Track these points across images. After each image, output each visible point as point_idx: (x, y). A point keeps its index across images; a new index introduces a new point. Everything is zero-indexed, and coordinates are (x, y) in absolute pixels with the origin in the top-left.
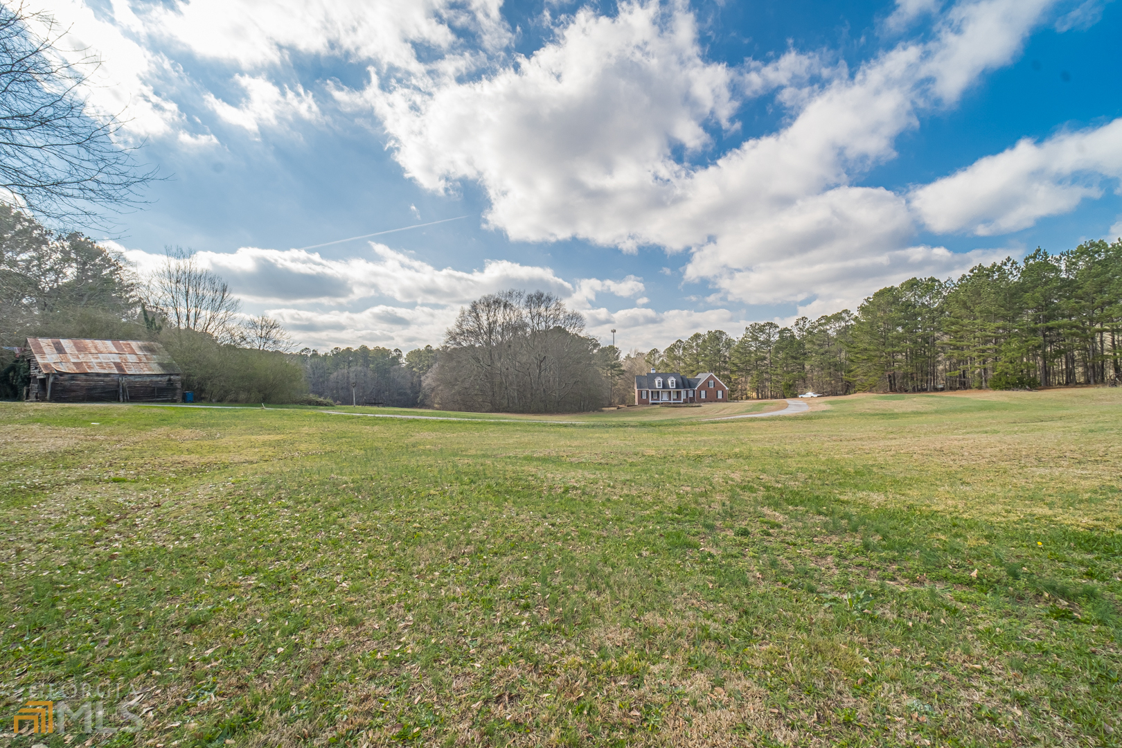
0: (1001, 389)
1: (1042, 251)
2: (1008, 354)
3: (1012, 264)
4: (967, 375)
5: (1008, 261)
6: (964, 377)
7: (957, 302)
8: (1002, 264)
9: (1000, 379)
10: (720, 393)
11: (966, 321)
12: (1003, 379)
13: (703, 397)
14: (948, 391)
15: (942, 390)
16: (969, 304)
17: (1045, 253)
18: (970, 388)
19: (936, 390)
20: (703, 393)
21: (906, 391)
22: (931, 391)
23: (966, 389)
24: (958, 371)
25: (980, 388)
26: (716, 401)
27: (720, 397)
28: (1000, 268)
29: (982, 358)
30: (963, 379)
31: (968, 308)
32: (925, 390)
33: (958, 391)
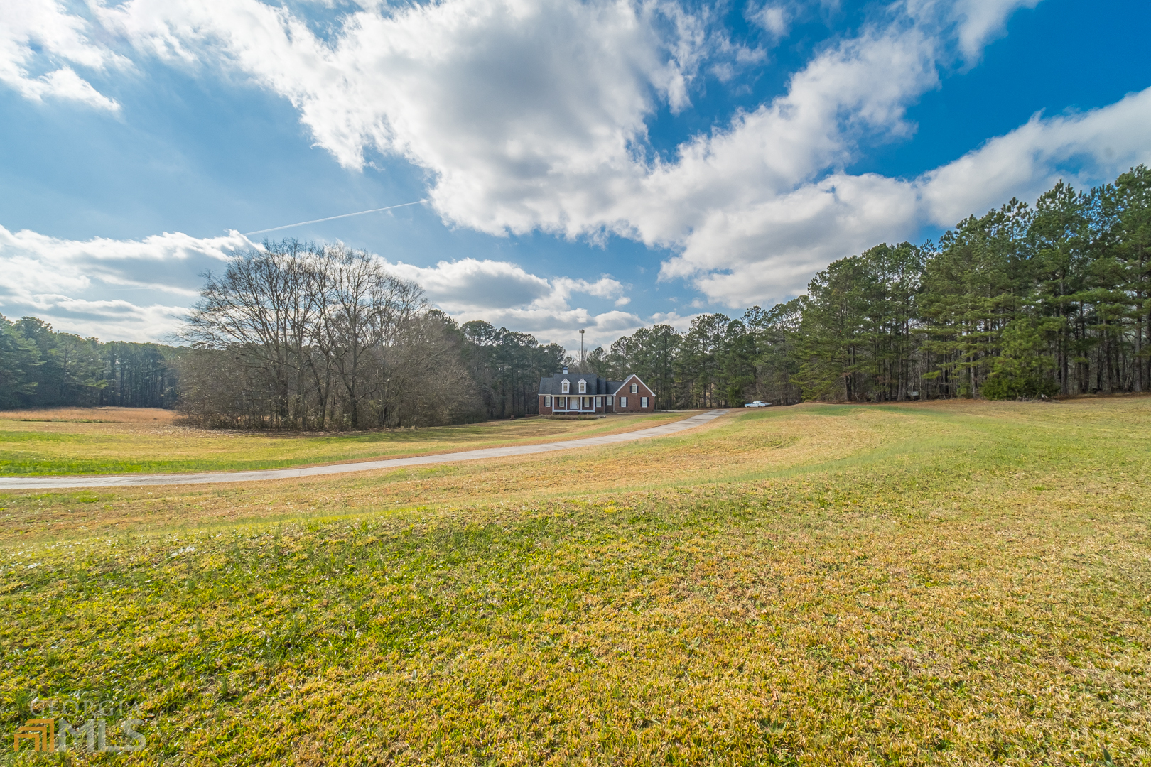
0: (1001, 398)
1: (1065, 186)
2: (1012, 343)
3: (1019, 208)
4: (950, 377)
5: (1014, 205)
6: (947, 380)
7: (939, 270)
8: (1004, 209)
9: (999, 384)
10: (645, 400)
11: (951, 297)
12: (1003, 383)
13: (624, 405)
14: (924, 400)
15: (917, 398)
16: (955, 273)
17: (1069, 190)
18: (955, 397)
19: (909, 399)
20: (624, 400)
21: (868, 400)
22: (902, 400)
23: (948, 397)
24: (938, 372)
25: (968, 396)
26: (638, 411)
27: (645, 406)
28: (1000, 219)
29: (972, 352)
30: (944, 384)
31: (952, 278)
32: (894, 399)
33: (937, 401)
